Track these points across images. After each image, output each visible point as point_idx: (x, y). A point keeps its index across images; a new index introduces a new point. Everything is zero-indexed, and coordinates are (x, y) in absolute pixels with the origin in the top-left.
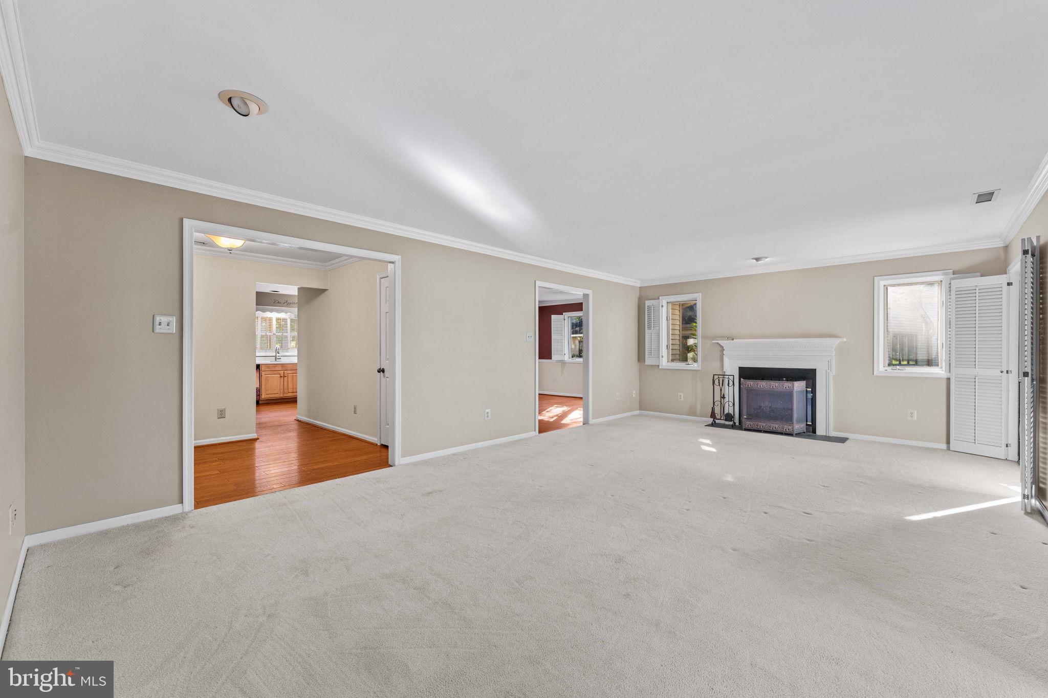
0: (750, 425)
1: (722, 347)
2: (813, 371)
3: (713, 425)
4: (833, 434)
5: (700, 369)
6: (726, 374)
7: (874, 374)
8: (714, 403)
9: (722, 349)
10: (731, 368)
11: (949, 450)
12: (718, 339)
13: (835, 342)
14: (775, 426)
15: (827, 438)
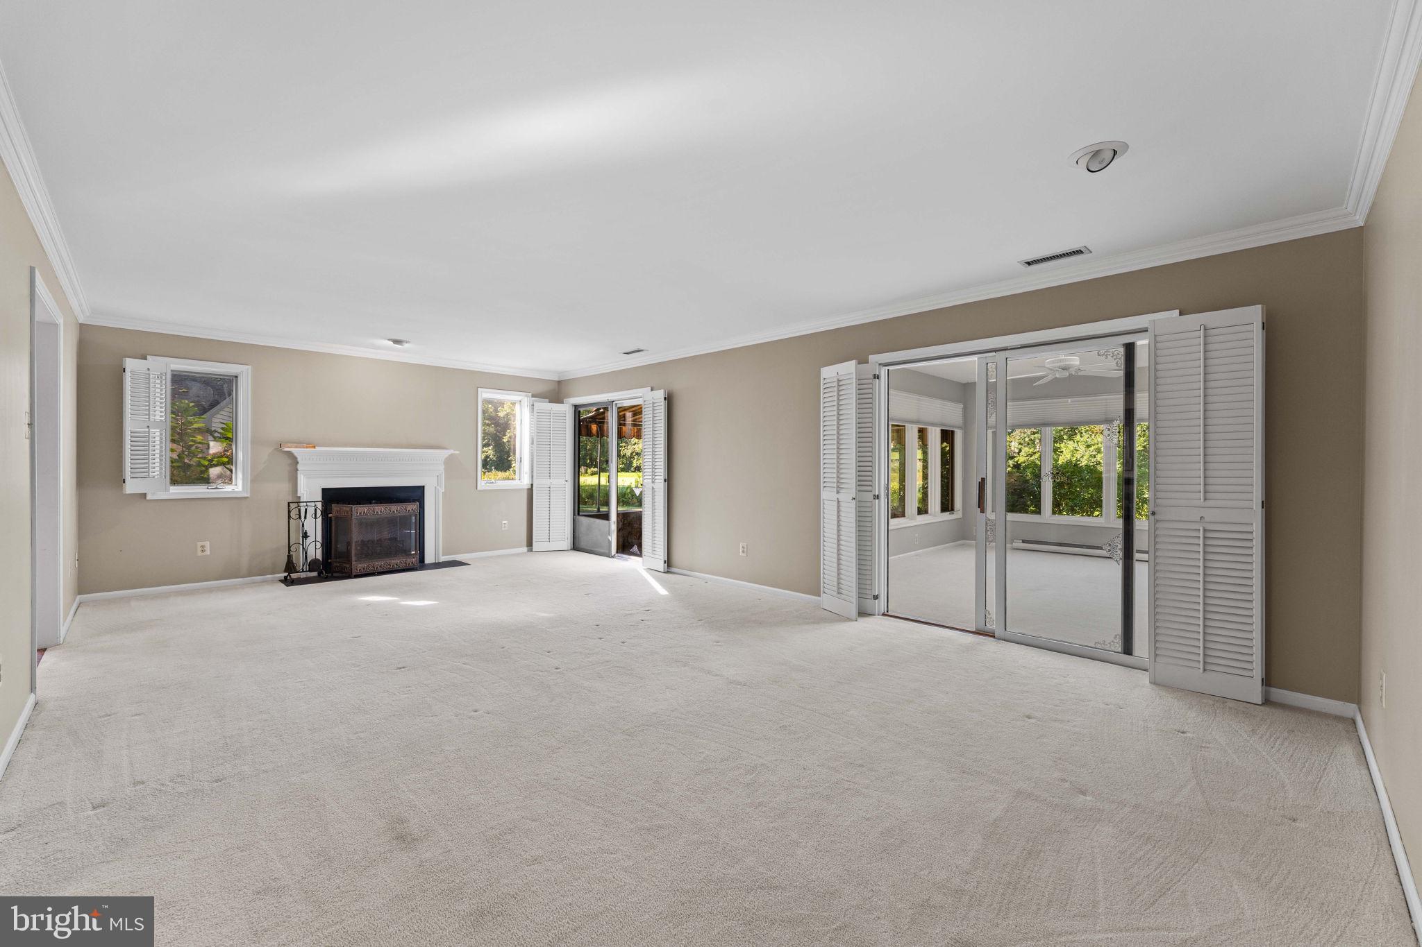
0: (364, 569)
1: (295, 458)
2: (421, 489)
3: (288, 582)
4: (443, 559)
5: (248, 496)
6: (302, 500)
7: (478, 489)
8: (289, 547)
9: (294, 461)
10: (310, 490)
11: (532, 551)
12: (289, 445)
13: (444, 454)
14: (395, 562)
15: (437, 565)
